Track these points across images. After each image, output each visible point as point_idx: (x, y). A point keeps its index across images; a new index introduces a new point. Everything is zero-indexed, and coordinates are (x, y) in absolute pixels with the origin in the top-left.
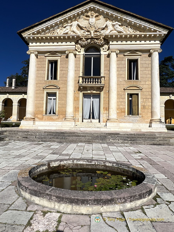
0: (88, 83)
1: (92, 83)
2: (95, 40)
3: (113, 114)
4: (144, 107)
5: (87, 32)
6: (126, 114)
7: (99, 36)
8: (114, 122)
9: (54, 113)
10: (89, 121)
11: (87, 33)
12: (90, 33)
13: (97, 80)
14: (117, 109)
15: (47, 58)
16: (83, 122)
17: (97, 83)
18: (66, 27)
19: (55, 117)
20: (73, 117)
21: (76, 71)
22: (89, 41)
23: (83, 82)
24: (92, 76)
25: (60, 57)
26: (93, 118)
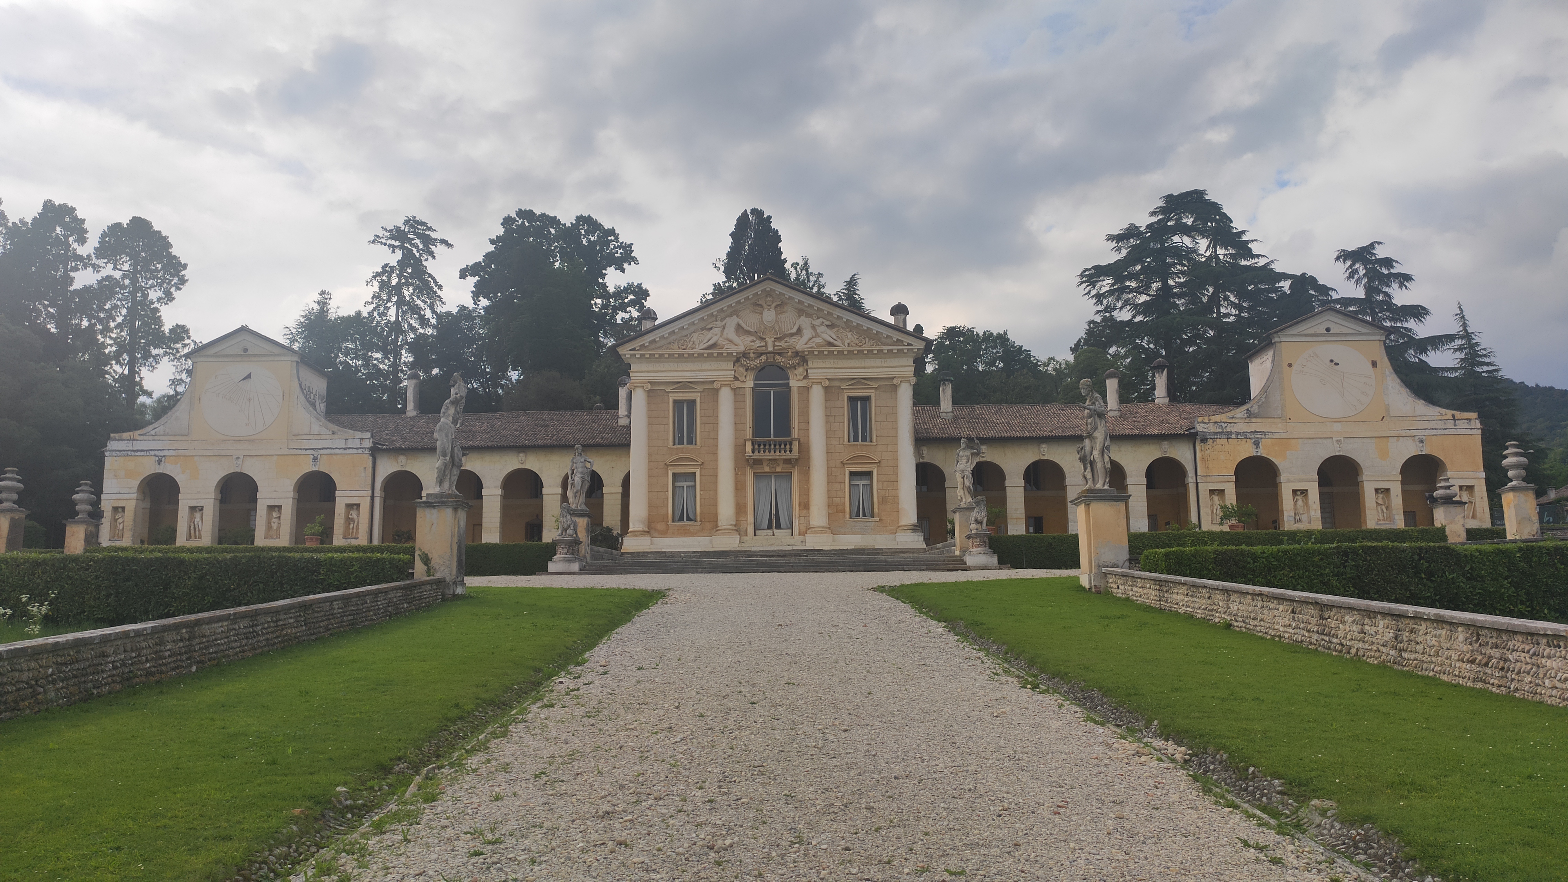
0: (764, 452)
1: (772, 452)
2: (778, 357)
3: (818, 516)
4: (884, 500)
5: (758, 341)
6: (848, 516)
7: (785, 349)
8: (822, 532)
9: (689, 519)
10: (769, 534)
11: (758, 343)
12: (766, 342)
13: (783, 446)
14: (829, 506)
15: (670, 395)
16: (755, 535)
17: (783, 452)
18: (711, 328)
19: (693, 526)
20: (735, 526)
21: (738, 424)
22: (763, 358)
23: (753, 452)
24: (772, 437)
25: (699, 394)
26: (778, 527)
